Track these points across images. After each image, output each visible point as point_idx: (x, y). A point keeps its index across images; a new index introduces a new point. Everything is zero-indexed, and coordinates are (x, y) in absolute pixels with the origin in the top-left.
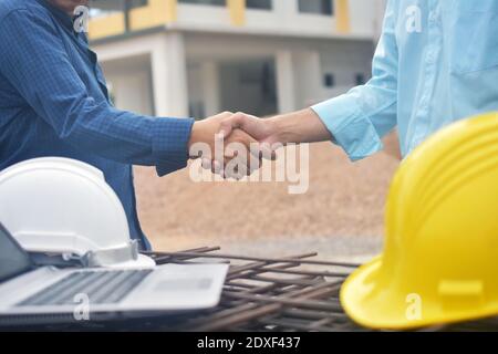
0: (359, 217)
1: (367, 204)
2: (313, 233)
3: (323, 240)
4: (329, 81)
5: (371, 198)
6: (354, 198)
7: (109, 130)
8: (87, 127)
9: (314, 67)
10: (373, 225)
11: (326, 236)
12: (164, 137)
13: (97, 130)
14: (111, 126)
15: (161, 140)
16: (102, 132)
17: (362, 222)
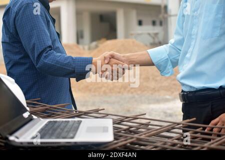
0: (153, 87)
1: (156, 81)
2: (132, 93)
3: (136, 96)
4: (140, 23)
5: (158, 78)
6: (151, 78)
7: (56, 63)
8: (46, 61)
9: (134, 17)
10: (159, 90)
11: (138, 94)
12: (80, 66)
13: (50, 63)
14: (57, 61)
15: (79, 67)
16: (52, 64)
17: (154, 89)
